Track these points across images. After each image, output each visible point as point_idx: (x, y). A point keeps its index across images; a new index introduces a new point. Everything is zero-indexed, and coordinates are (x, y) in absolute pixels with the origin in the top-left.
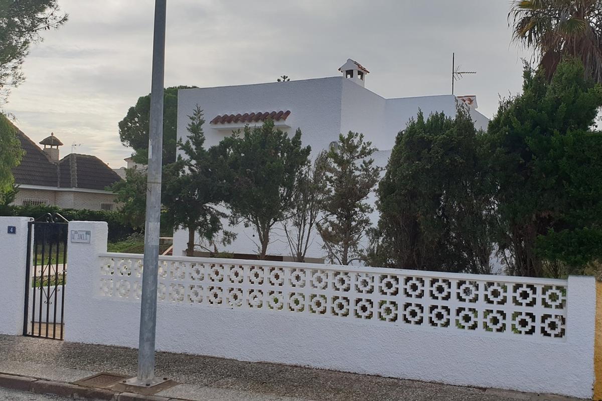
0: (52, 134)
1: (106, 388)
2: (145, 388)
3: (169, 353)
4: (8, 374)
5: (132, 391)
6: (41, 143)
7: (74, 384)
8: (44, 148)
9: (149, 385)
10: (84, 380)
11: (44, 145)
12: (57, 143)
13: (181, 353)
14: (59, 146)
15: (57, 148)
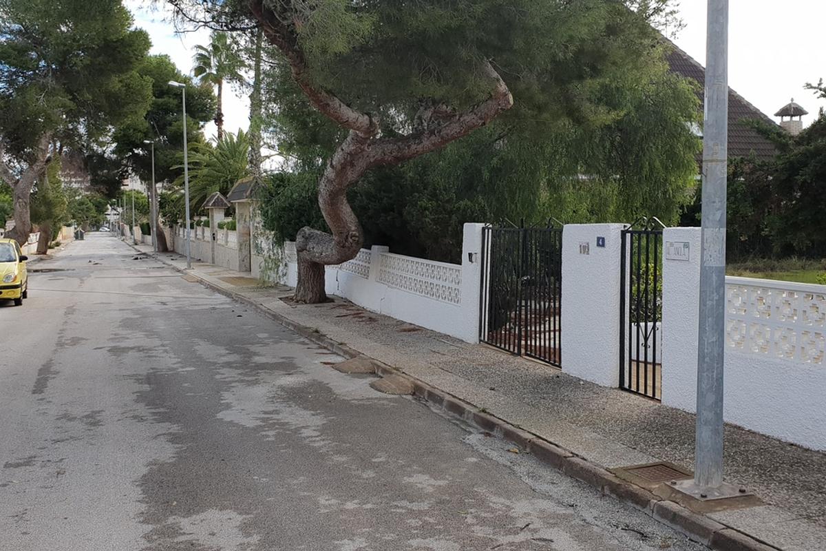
0: (792, 100)
1: (647, 487)
2: (697, 500)
3: (799, 446)
4: (546, 440)
5: (678, 501)
6: (777, 115)
7: (611, 473)
8: (780, 121)
9: (705, 497)
10: (626, 469)
11: (780, 117)
12: (799, 112)
13: (818, 451)
14: (802, 116)
15: (800, 118)
